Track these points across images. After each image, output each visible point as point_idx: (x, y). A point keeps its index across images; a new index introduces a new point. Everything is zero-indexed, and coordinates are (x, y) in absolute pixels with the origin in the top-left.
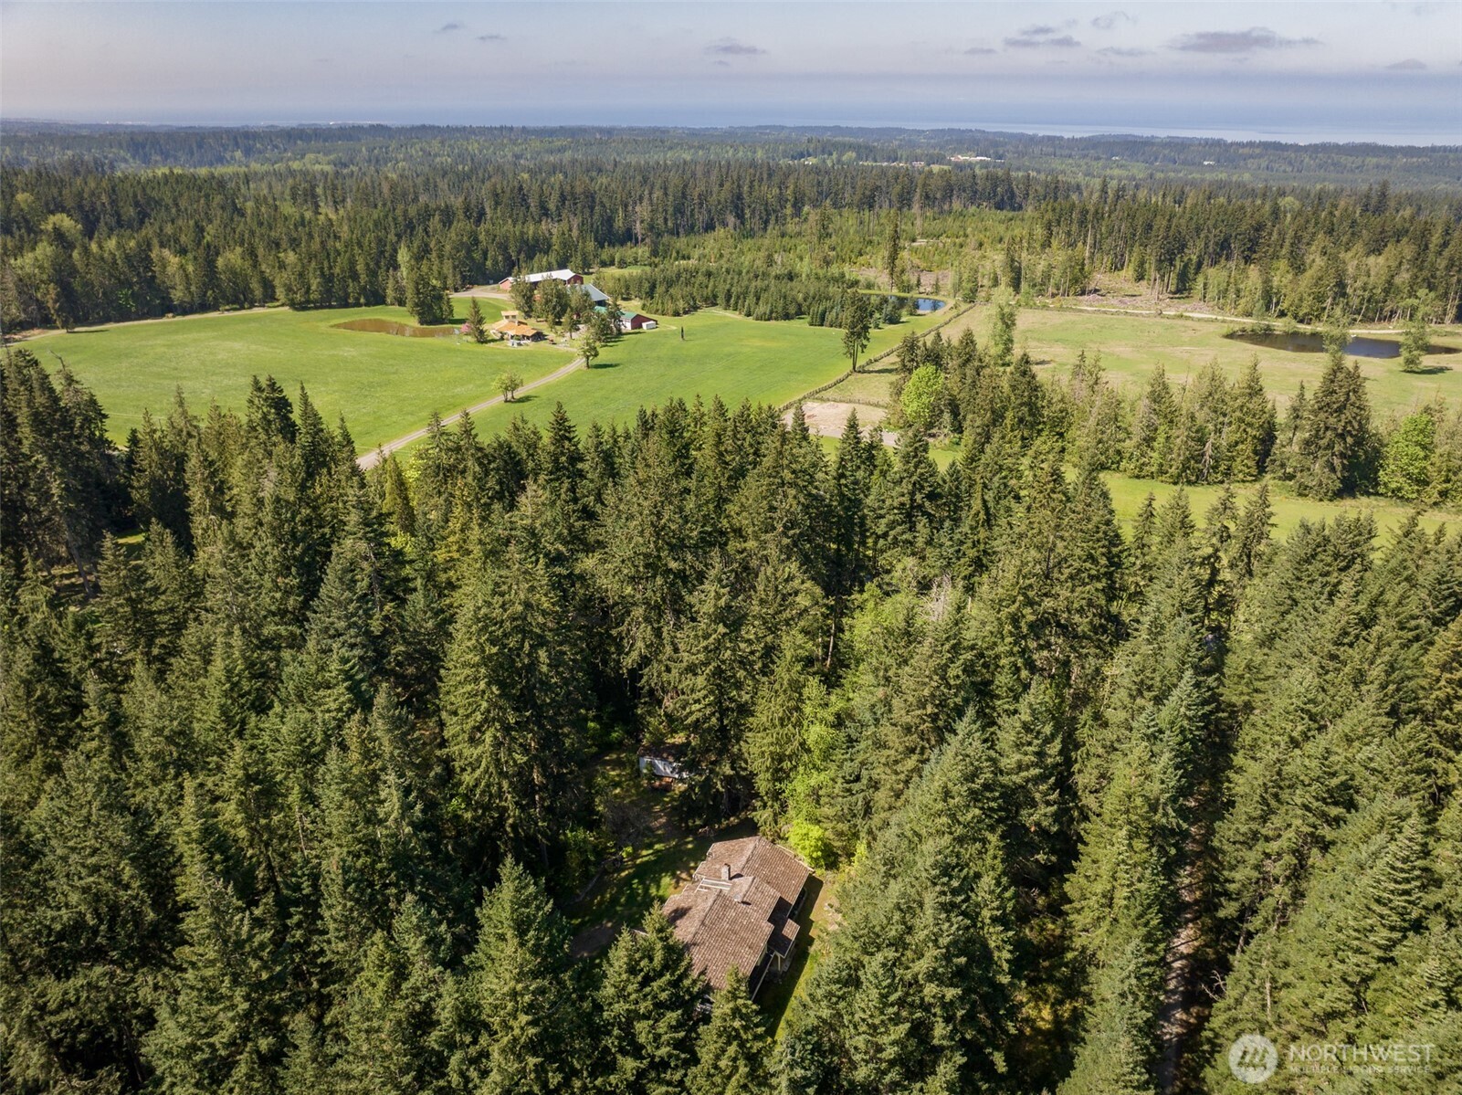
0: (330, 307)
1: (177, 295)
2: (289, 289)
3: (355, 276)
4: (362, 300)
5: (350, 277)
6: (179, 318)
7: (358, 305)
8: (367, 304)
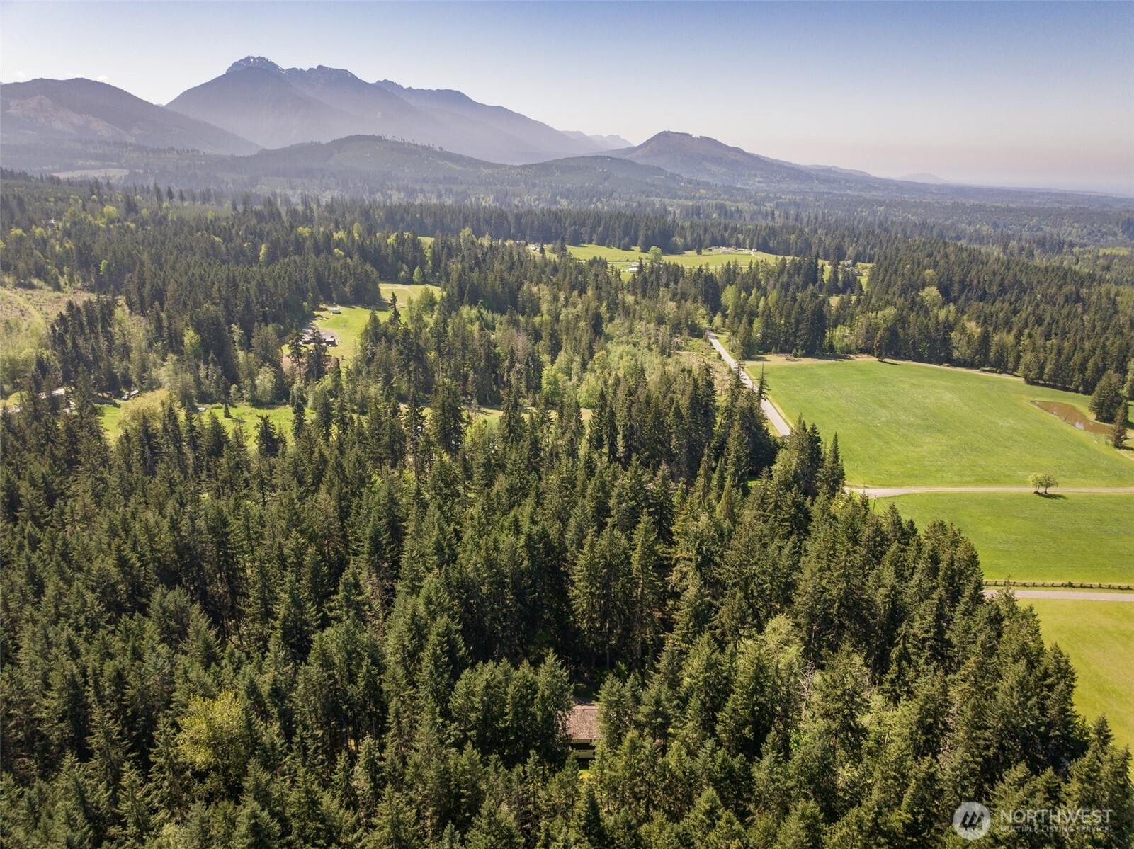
0: (1054, 387)
1: (956, 354)
2: (1027, 368)
3: (1083, 370)
4: (1081, 389)
5: (1079, 370)
6: (952, 369)
7: (1076, 391)
8: (1082, 393)
